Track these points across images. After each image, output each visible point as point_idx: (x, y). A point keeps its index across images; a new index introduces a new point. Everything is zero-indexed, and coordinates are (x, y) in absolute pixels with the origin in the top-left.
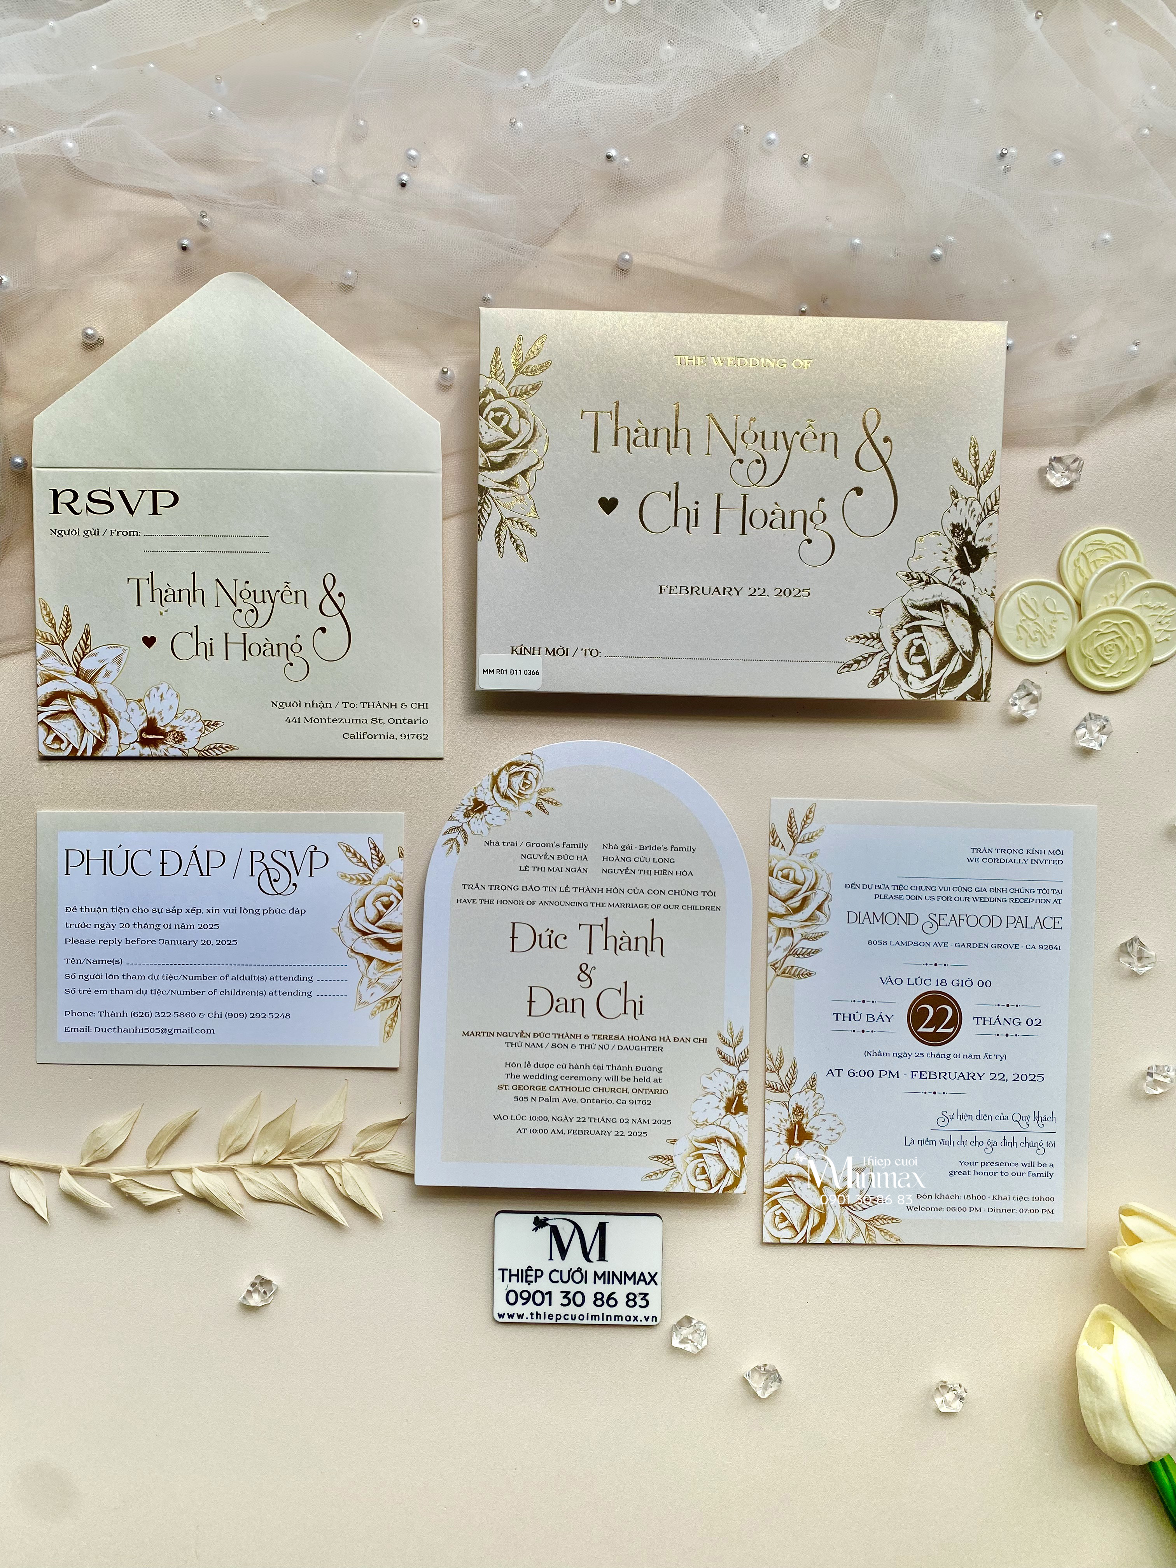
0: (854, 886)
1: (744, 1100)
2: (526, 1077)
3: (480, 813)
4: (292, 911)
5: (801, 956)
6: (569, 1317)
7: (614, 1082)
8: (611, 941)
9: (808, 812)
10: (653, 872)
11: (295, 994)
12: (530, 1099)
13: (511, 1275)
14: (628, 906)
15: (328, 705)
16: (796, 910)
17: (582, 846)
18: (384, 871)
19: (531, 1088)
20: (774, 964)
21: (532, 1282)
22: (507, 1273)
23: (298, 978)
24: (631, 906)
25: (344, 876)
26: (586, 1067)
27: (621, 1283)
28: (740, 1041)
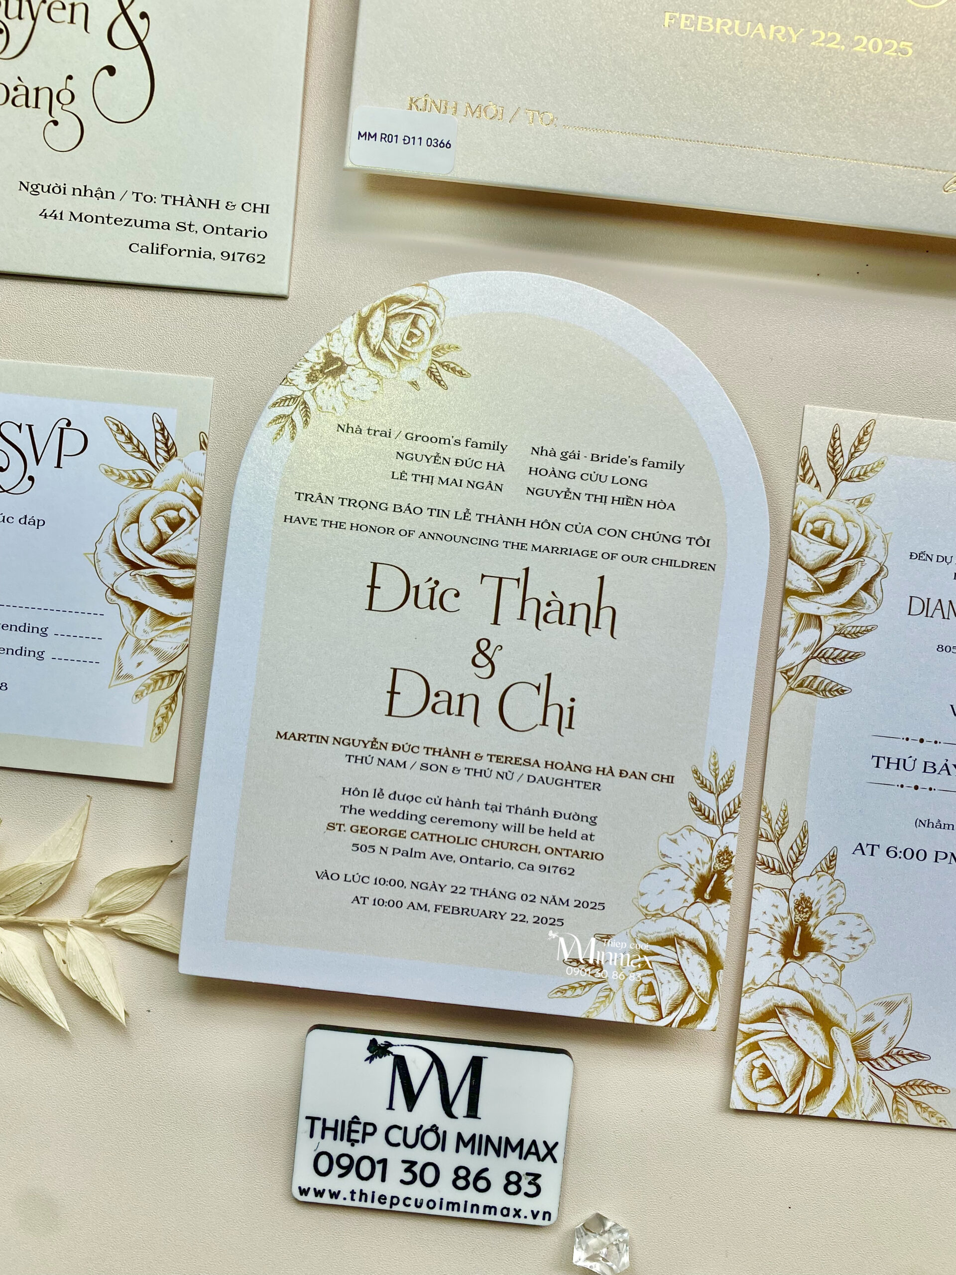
0: (924, 557)
1: (726, 880)
2: (374, 813)
3: (334, 378)
4: (24, 520)
5: (830, 661)
6: (412, 1202)
7: (516, 833)
8: (531, 606)
9: (862, 432)
10: (609, 500)
11: (19, 652)
12: (378, 849)
13: (325, 1128)
14: (564, 551)
15: (110, 195)
16: (831, 588)
17: (495, 446)
18: (173, 468)
19: (380, 831)
20: (787, 671)
21: (357, 1141)
22: (318, 1125)
23: (26, 628)
24: (568, 552)
25: (109, 472)
26: (474, 805)
27: (498, 1155)
28: (728, 784)
